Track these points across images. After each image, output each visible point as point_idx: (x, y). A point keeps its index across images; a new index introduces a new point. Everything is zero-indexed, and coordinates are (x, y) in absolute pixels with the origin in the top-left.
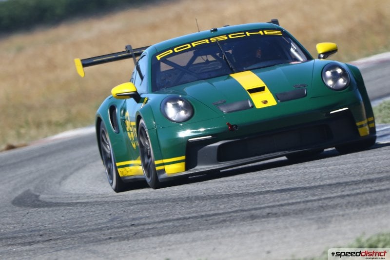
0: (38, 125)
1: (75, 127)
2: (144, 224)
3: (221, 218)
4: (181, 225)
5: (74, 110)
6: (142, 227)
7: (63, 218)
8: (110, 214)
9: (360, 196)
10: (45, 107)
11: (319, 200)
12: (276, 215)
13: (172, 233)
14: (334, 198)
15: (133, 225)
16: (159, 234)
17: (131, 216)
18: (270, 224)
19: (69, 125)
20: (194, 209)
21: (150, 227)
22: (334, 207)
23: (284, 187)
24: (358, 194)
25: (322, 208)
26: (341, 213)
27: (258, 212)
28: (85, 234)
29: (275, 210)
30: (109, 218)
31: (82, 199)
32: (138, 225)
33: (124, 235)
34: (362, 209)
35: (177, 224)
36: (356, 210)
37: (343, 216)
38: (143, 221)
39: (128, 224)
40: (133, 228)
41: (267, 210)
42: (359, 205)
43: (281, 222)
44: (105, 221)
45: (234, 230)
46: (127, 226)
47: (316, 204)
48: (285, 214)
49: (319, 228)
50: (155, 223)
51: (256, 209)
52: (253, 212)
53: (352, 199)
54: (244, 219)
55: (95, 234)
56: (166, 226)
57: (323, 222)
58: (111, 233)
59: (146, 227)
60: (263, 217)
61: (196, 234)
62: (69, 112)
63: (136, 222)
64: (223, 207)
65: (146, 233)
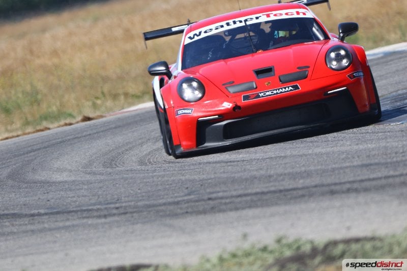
0: (115, 97)
2: (222, 198)
3: (300, 192)
4: (259, 200)
6: (219, 201)
7: (139, 191)
8: (187, 188)
10: (121, 78)
11: (401, 175)
12: (356, 191)
13: (250, 207)
15: (210, 199)
16: (237, 209)
17: (208, 190)
18: (351, 199)
19: (147, 97)
20: (272, 184)
21: (228, 201)
23: (365, 162)
27: (338, 188)
28: (161, 208)
29: (355, 186)
30: (186, 191)
31: (159, 172)
32: (215, 199)
33: (201, 209)
35: (255, 198)
38: (220, 194)
39: (206, 197)
40: (211, 202)
41: (348, 186)
43: (361, 198)
44: (182, 194)
45: (313, 205)
46: (204, 200)
47: (397, 180)
48: (366, 190)
50: (232, 197)
51: (335, 184)
52: (333, 188)
54: (323, 194)
55: (171, 208)
56: (245, 200)
58: (187, 208)
59: (223, 201)
60: (343, 192)
61: (274, 209)
62: (146, 83)
63: (214, 196)
64: (300, 183)
65: (224, 207)
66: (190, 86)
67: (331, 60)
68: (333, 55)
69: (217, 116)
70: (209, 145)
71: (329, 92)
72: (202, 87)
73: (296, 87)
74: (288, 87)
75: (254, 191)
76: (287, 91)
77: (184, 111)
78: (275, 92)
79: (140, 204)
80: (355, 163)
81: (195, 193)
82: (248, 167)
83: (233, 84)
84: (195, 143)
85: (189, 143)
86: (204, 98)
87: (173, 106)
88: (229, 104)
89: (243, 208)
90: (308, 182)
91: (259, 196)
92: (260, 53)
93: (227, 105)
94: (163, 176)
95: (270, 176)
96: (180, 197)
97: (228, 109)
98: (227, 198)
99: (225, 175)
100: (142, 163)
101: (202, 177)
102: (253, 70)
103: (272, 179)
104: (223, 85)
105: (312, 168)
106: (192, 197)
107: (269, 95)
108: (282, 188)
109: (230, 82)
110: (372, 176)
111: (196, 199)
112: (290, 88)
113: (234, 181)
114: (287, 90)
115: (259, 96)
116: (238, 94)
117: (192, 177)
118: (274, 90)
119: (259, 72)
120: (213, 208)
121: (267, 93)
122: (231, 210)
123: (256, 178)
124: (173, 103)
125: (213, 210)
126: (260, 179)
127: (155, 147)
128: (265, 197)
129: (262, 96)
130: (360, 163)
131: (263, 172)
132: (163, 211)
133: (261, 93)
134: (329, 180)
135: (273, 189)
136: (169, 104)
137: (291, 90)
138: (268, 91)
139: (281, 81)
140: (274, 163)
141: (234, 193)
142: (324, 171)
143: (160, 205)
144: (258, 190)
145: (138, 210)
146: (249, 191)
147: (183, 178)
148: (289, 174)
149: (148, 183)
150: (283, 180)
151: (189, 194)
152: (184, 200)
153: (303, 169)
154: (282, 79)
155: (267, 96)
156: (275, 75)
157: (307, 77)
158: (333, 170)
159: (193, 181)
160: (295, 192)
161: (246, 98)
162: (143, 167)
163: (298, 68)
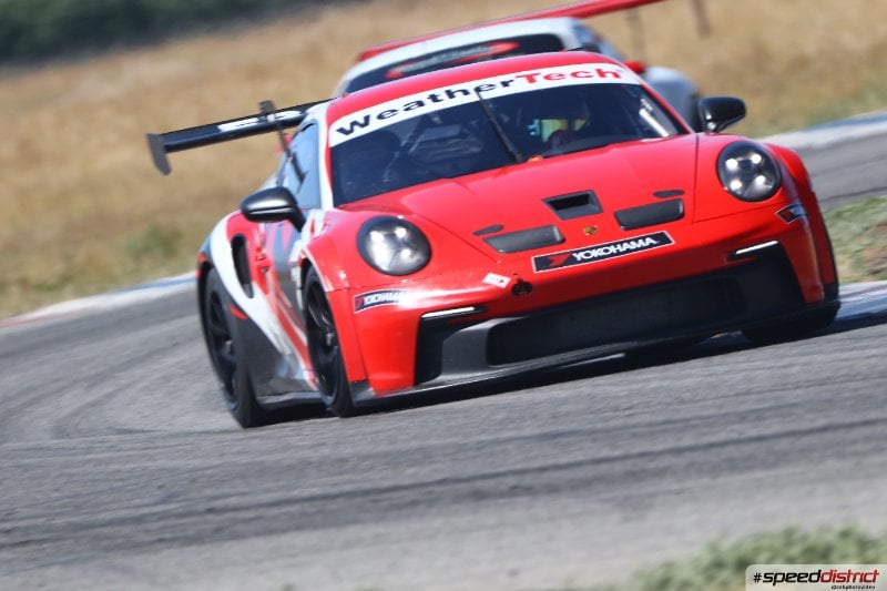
1: (82, 293)
2: (236, 509)
3: (410, 495)
4: (319, 512)
5: (80, 257)
6: (229, 515)
7: (56, 494)
8: (160, 487)
9: (714, 451)
10: (13, 248)
11: (626, 457)
12: (530, 491)
13: (299, 528)
14: (661, 453)
15: (211, 511)
16: (270, 532)
17: (209, 492)
18: (518, 510)
19: (69, 289)
20: (347, 477)
21: (250, 515)
22: (660, 473)
23: (547, 429)
24: (711, 446)
25: (634, 476)
26: (675, 486)
27: (489, 484)
28: (106, 530)
29: (528, 480)
30: (159, 494)
31: (97, 453)
32: (224, 510)
33: (191, 532)
34: (721, 480)
35: (309, 508)
36: (706, 481)
37: (678, 493)
38: (233, 501)
39: (202, 506)
40: (210, 517)
41: (512, 481)
42: (716, 470)
43: (542, 507)
44: (151, 500)
45: (436, 523)
46: (196, 513)
47: (618, 468)
48: (552, 489)
49: (626, 520)
50: (260, 506)
51: (485, 477)
52: (480, 484)
53: (698, 456)
54: (459, 499)
55: (126, 530)
56: (285, 514)
57: (635, 507)
58: (161, 529)
59: (240, 515)
60: (502, 495)
61: (353, 531)
62: (68, 258)
63: (218, 504)
64: (409, 474)
65: (240, 528)
66: (391, 237)
67: (731, 176)
68: (732, 164)
69: (471, 309)
70: (448, 379)
71: (739, 252)
72: (419, 240)
73: (662, 239)
74: (644, 239)
75: (307, 492)
76: (642, 248)
77: (382, 297)
78: (612, 249)
79: (58, 521)
80: (527, 432)
81: (181, 498)
82: (293, 441)
83: (502, 232)
84: (410, 374)
85: (395, 376)
86: (433, 265)
87: (347, 284)
88: (499, 277)
89: (284, 531)
90: (424, 473)
91: (318, 504)
92: (536, 163)
93: (497, 281)
94: (109, 462)
95: (343, 460)
96: (147, 505)
97: (499, 290)
98: (247, 508)
99: (244, 459)
100: (60, 431)
101: (195, 463)
102: (543, 200)
103: (346, 467)
104: (478, 233)
105: (433, 442)
106: (171, 506)
107: (599, 258)
108: (368, 486)
109: (491, 228)
110: (564, 460)
111: (180, 510)
112: (649, 241)
113: (263, 471)
114: (641, 244)
115: (574, 261)
116: (521, 254)
117: (171, 464)
118: (609, 245)
119: (560, 204)
120: (217, 530)
121: (595, 253)
122: (258, 534)
123: (310, 464)
124: (348, 279)
125: (219, 534)
126: (319, 465)
127: (89, 398)
128: (333, 506)
129: (583, 261)
130: (538, 431)
131: (325, 451)
132: (107, 537)
133: (578, 252)
134: (471, 469)
135: (348, 488)
136: (335, 280)
137: (651, 245)
138: (596, 248)
139: (621, 224)
140: (352, 432)
141: (265, 498)
142: (461, 448)
143: (103, 525)
144: (316, 491)
145: (54, 536)
146: (296, 493)
147: (152, 465)
148: (386, 454)
149: (75, 479)
150: (371, 468)
151: (165, 501)
152: (153, 514)
153: (415, 444)
154: (622, 219)
155: (594, 259)
156: (602, 211)
157: (682, 216)
158: (481, 446)
159: (173, 472)
160: (395, 495)
161: (542, 263)
162: (64, 442)
163: (656, 194)
